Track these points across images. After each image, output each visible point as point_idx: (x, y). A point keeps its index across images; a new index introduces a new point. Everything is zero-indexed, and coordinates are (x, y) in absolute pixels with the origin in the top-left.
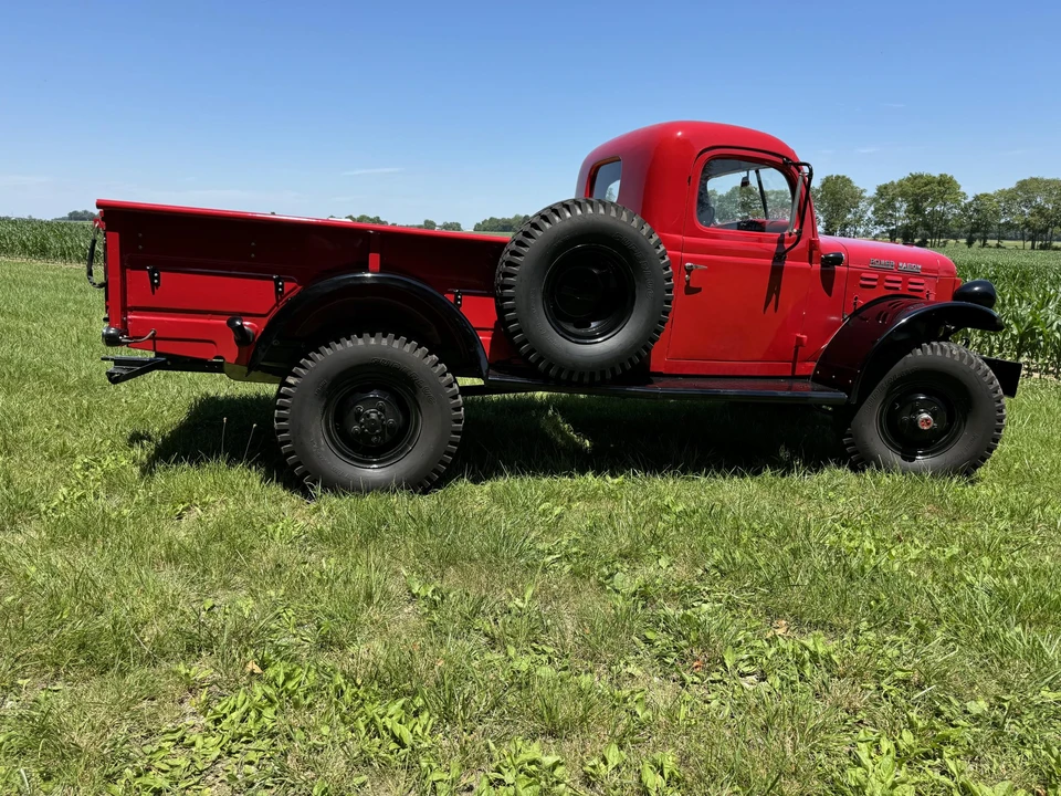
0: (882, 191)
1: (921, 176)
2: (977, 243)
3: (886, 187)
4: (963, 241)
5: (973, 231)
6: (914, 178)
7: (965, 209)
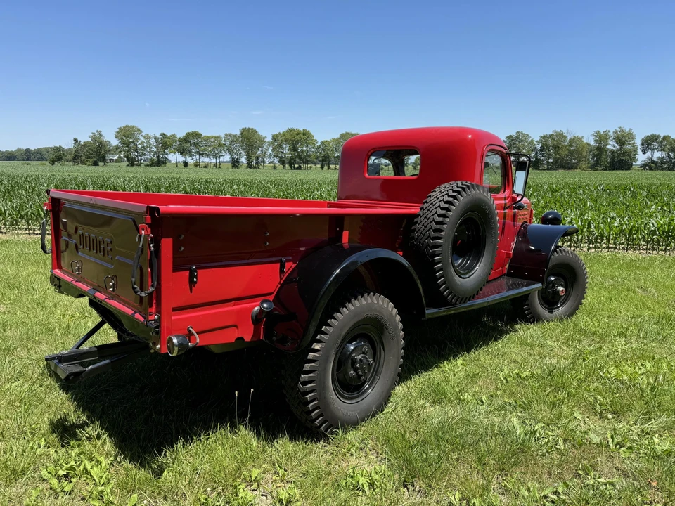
0: (275, 138)
1: (294, 130)
2: (326, 167)
3: (276, 135)
4: (319, 166)
5: (323, 161)
6: (290, 131)
7: (317, 149)
